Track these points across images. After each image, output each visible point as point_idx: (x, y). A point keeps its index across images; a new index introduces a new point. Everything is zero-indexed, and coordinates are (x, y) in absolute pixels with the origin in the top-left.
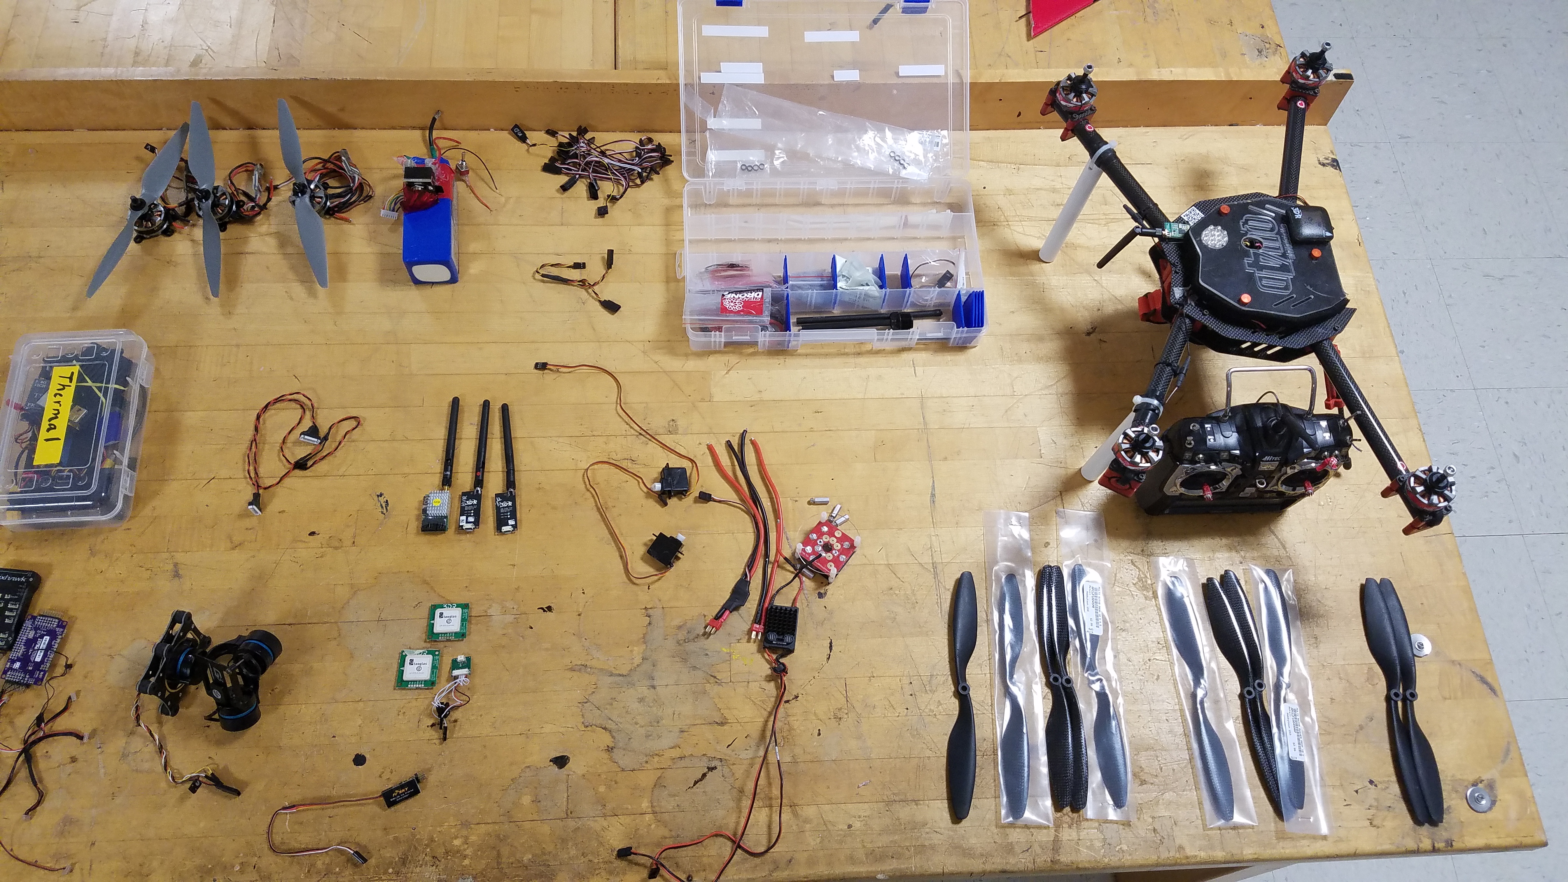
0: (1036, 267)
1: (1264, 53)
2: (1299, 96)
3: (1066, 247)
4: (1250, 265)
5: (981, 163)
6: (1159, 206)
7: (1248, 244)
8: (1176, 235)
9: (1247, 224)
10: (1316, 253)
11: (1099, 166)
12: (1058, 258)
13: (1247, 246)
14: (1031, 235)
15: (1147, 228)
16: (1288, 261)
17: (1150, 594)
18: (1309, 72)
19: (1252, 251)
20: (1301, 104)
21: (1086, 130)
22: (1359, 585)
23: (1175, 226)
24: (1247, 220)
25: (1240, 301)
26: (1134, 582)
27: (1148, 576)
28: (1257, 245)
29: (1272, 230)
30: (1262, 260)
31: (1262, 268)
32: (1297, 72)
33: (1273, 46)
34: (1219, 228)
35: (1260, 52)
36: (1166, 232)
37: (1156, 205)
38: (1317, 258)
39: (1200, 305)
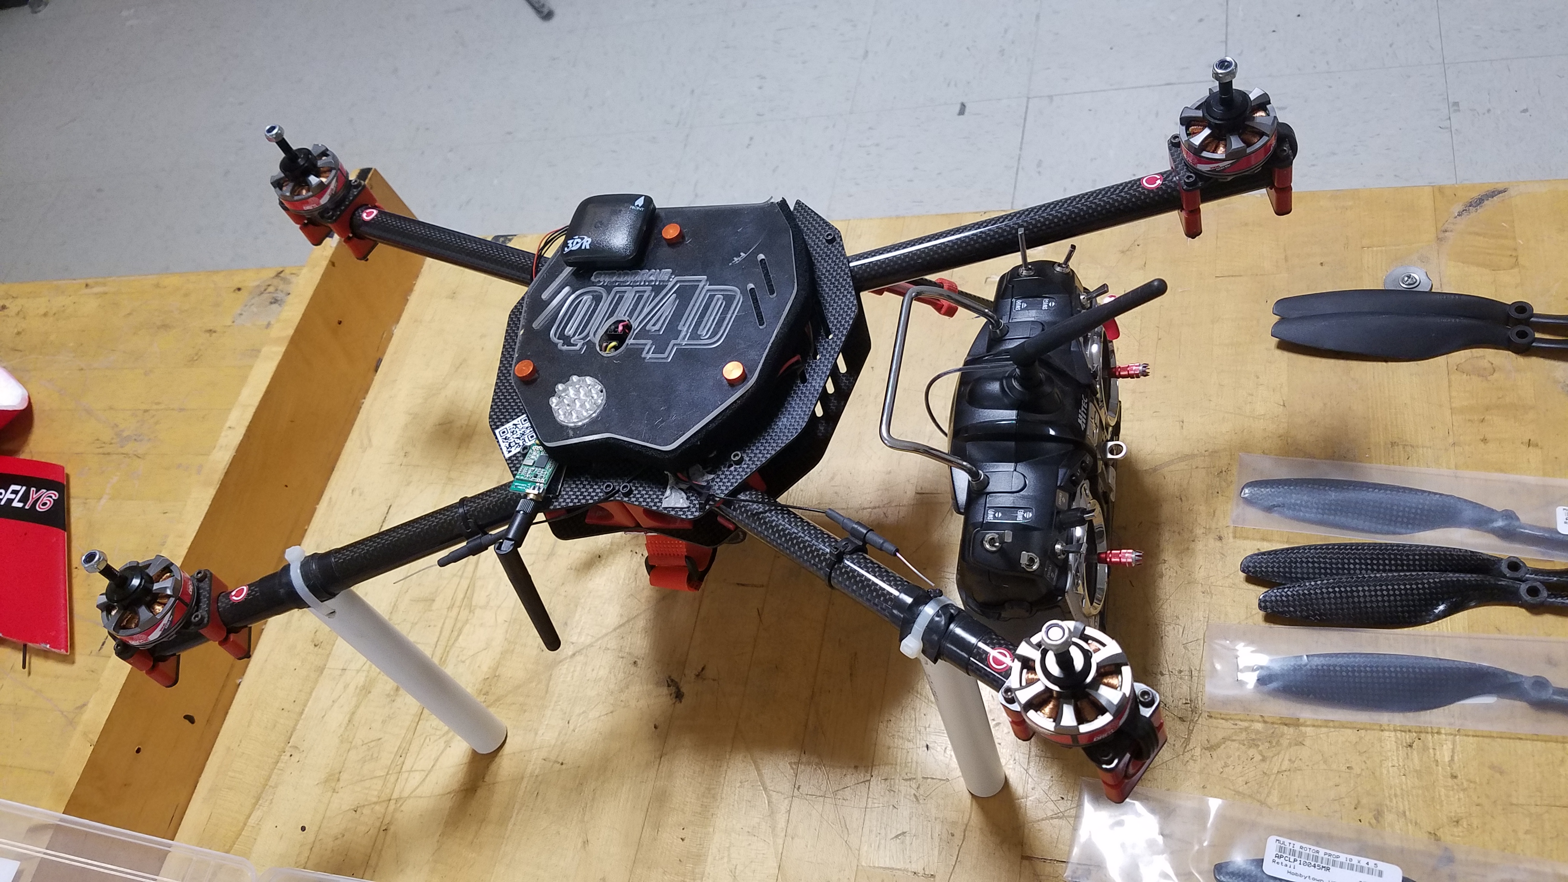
0: (506, 765)
1: (280, 295)
2: (354, 214)
3: (487, 694)
4: (661, 349)
5: (252, 821)
6: (469, 496)
7: (613, 344)
8: (545, 474)
9: (569, 338)
10: (671, 232)
11: (332, 595)
12: (502, 716)
13: (616, 348)
14: (437, 760)
15: (508, 530)
16: (670, 285)
17: (1289, 731)
18: (313, 180)
19: (630, 341)
20: (368, 215)
21: (239, 603)
22: (1279, 352)
23: (525, 472)
24: (562, 336)
25: (733, 384)
26: (1258, 757)
27: (1246, 724)
28: (620, 328)
29: (597, 299)
30: (657, 327)
31: (672, 330)
32: (305, 201)
33: (276, 282)
34: (560, 387)
35: (275, 301)
36: (532, 493)
37: (463, 501)
38: (681, 236)
39: (715, 464)
